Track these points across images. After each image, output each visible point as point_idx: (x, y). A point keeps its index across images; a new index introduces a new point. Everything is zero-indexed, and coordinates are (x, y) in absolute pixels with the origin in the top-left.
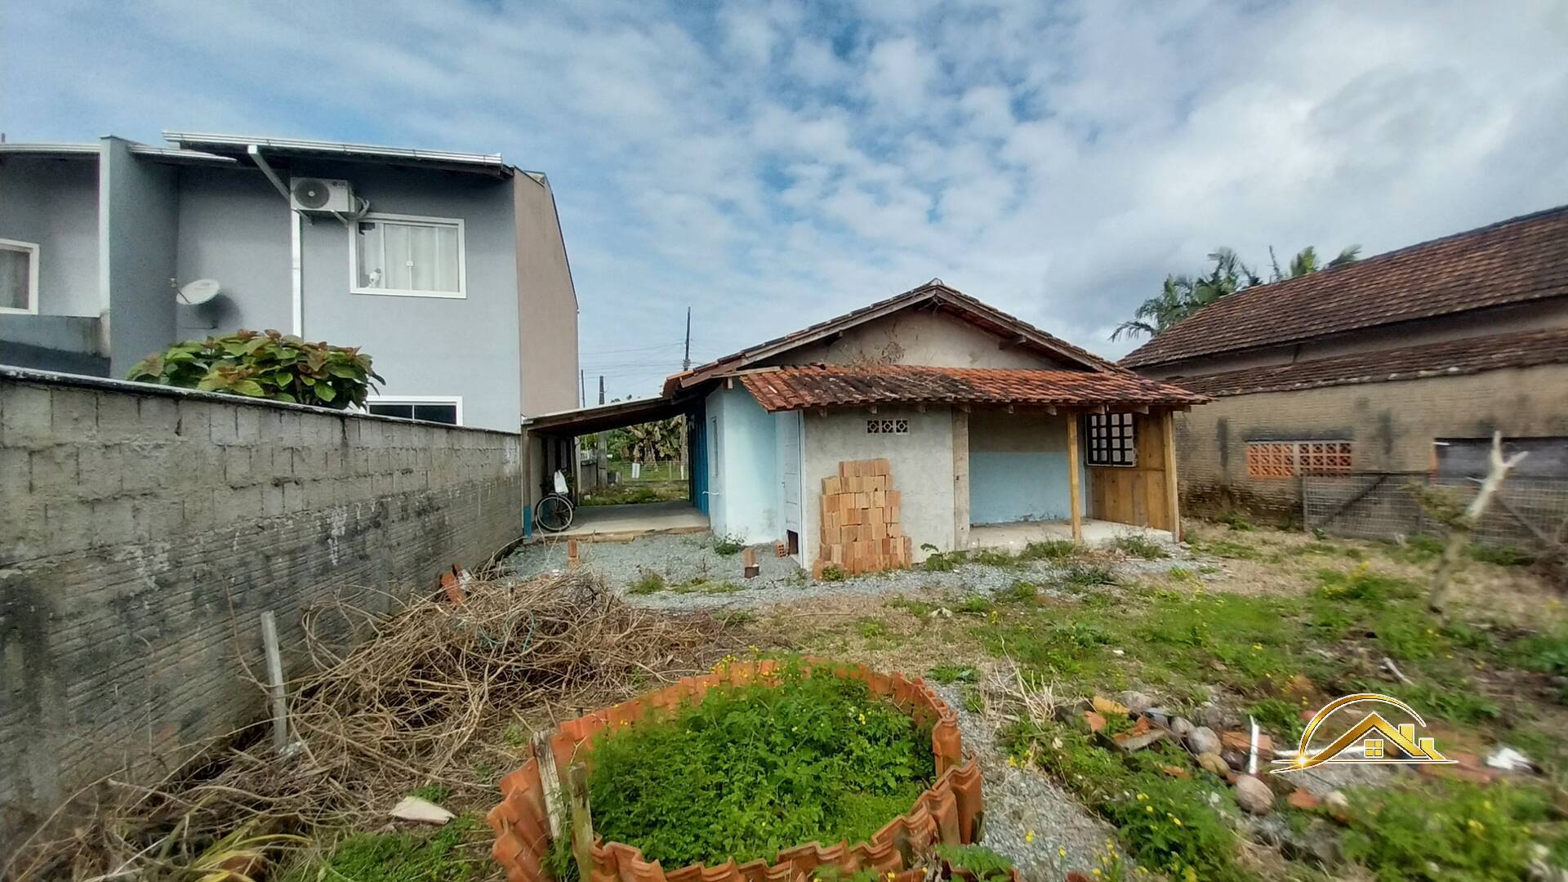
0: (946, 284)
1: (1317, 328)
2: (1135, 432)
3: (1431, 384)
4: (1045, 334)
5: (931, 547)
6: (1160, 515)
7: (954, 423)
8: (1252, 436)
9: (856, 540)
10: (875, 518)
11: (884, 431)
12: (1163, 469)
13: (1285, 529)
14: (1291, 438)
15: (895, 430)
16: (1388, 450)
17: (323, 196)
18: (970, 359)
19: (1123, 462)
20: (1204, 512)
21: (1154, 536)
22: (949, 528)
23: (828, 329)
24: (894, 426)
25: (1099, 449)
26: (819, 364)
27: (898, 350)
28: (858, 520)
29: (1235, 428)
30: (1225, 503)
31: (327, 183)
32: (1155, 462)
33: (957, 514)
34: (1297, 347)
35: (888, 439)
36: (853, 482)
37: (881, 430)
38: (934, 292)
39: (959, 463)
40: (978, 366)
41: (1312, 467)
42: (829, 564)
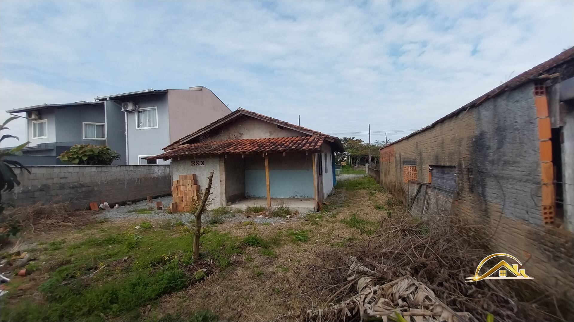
7: (220, 161)
8: (404, 162)
9: (182, 201)
10: (188, 194)
11: (197, 165)
14: (408, 163)
15: (200, 164)
16: (422, 172)
17: (127, 107)
18: (269, 134)
22: (219, 199)
24: (200, 163)
28: (183, 195)
29: (402, 158)
31: (128, 103)
33: (221, 194)
35: (198, 168)
39: (222, 176)
41: (412, 178)
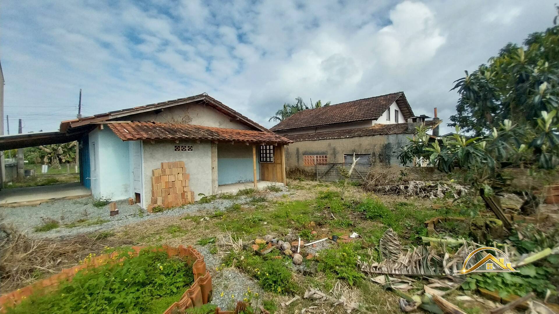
0: (209, 95)
1: (320, 123)
2: (274, 152)
3: (344, 139)
4: (245, 117)
5: (202, 194)
6: (280, 178)
7: (212, 147)
8: (305, 153)
9: (169, 194)
10: (178, 185)
12: (281, 163)
13: (312, 180)
14: (313, 154)
16: (335, 158)
18: (219, 124)
19: (270, 161)
20: (293, 177)
21: (279, 185)
22: (210, 187)
23: (156, 107)
24: (187, 148)
25: (263, 157)
26: (152, 121)
27: (190, 119)
28: (170, 187)
29: (301, 151)
30: (298, 173)
32: (279, 161)
33: (213, 181)
34: (316, 128)
35: (184, 154)
36: (168, 171)
37: (181, 150)
38: (204, 98)
39: (214, 163)
40: (222, 127)
41: (319, 162)
42: (156, 206)
